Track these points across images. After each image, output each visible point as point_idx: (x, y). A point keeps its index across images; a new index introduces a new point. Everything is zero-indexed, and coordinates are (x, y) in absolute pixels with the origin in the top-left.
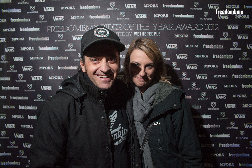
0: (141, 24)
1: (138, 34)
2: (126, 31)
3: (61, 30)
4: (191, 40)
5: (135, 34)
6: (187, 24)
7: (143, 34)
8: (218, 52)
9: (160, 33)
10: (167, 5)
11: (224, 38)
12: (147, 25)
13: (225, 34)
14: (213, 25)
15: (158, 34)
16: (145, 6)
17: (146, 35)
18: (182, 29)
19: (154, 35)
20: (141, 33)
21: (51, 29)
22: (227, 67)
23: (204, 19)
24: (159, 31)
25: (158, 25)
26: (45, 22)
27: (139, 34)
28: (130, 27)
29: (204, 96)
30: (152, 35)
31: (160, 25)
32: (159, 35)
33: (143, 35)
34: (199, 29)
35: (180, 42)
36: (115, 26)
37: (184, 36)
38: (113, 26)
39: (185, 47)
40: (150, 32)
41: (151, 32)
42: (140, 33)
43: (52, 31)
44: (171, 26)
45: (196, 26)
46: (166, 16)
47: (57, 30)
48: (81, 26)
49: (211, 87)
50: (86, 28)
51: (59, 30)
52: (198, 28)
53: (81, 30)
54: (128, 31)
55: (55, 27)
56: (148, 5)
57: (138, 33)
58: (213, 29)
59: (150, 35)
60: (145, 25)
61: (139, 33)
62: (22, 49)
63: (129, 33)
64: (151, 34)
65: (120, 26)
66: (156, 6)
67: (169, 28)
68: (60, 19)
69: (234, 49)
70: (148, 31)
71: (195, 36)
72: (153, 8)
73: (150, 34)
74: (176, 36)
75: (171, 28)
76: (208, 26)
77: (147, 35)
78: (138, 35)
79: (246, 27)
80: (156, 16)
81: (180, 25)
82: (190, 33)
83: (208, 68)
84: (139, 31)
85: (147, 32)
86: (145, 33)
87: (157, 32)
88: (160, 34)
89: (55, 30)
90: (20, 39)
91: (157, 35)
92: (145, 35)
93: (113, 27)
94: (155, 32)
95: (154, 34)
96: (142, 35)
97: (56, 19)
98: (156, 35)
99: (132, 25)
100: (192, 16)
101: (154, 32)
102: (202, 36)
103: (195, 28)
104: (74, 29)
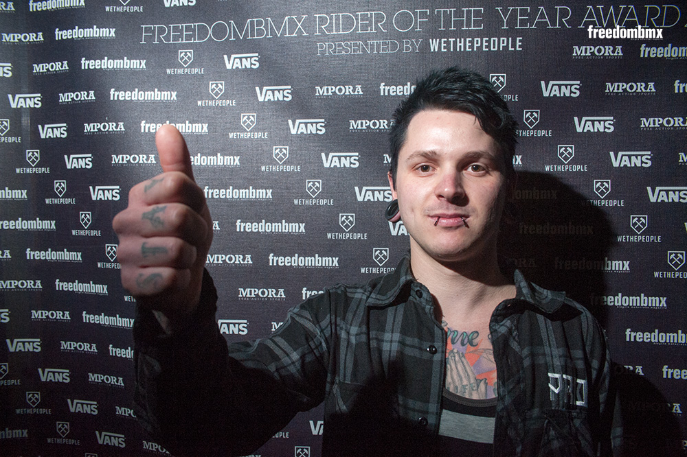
0: (453, 10)
1: (443, 45)
2: (400, 37)
3: (188, 37)
5: (434, 45)
6: (622, 7)
7: (462, 44)
9: (520, 41)
12: (477, 13)
15: (514, 45)
17: (473, 49)
19: (501, 49)
20: (455, 43)
21: (153, 32)
24: (520, 33)
25: (515, 11)
26: (134, 9)
27: (447, 47)
28: (418, 22)
30: (492, 49)
31: (523, 12)
32: (518, 49)
33: (462, 50)
36: (364, 18)
37: (608, 51)
38: (357, 19)
40: (484, 39)
41: (490, 39)
42: (452, 40)
43: (159, 39)
48: (252, 23)
50: (266, 27)
51: (181, 36)
52: (659, 21)
53: (252, 35)
54: (406, 36)
55: (168, 28)
57: (445, 42)
59: (486, 47)
60: (469, 12)
61: (448, 43)
62: (63, 97)
63: (412, 43)
64: (490, 44)
65: (379, 18)
67: (554, 24)
68: (184, 1)
70: (481, 34)
73: (485, 44)
74: (579, 51)
75: (561, 24)
77: (475, 50)
78: (443, 50)
84: (446, 34)
85: (476, 39)
86: (469, 42)
87: (510, 39)
88: (520, 46)
89: (167, 38)
91: (510, 49)
92: (468, 49)
93: (357, 23)
94: (505, 39)
95: (502, 45)
96: (458, 50)
97: (170, 1)
98: (506, 48)
99: (423, 15)
101: (502, 39)
104: (230, 32)
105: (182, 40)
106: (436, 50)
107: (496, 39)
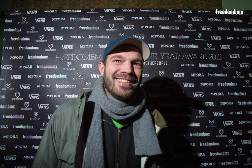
3: (70, 59)
4: (197, 69)
6: (193, 54)
8: (222, 80)
9: (167, 62)
10: (173, 36)
11: (228, 67)
12: (155, 55)
13: (228, 63)
14: (216, 55)
15: (165, 64)
16: (153, 37)
18: (187, 58)
19: (162, 65)
20: (149, 62)
21: (59, 57)
22: (232, 94)
23: (208, 49)
24: (167, 60)
25: (165, 54)
26: (53, 50)
29: (212, 124)
30: (159, 64)
31: (167, 55)
32: (166, 64)
34: (204, 59)
35: (187, 71)
37: (190, 65)
39: (191, 76)
40: (157, 62)
41: (159, 62)
42: (148, 62)
43: (61, 59)
44: (178, 55)
45: (200, 56)
46: (173, 47)
47: (66, 59)
48: (90, 55)
49: (218, 114)
50: (95, 57)
52: (202, 58)
53: (90, 59)
55: (64, 56)
56: (155, 36)
57: (146, 62)
58: (216, 58)
59: (158, 64)
60: (153, 54)
62: (29, 76)
64: (159, 63)
66: (163, 37)
67: (175, 58)
68: (69, 48)
69: (237, 77)
70: (156, 60)
71: (200, 65)
72: (160, 39)
73: (157, 63)
74: (183, 65)
75: (177, 58)
76: (212, 56)
77: (155, 64)
78: (146, 64)
79: (247, 56)
80: (163, 46)
81: (186, 55)
82: (196, 62)
83: (214, 95)
85: (155, 62)
86: (153, 62)
87: (164, 62)
88: (167, 64)
89: (64, 59)
90: (28, 67)
91: (164, 64)
92: (153, 64)
96: (150, 65)
97: (65, 47)
100: (197, 47)
101: (162, 62)
102: (206, 65)
103: (200, 58)
104: (83, 57)
105: (68, 59)
106: (144, 64)
107: (160, 62)
